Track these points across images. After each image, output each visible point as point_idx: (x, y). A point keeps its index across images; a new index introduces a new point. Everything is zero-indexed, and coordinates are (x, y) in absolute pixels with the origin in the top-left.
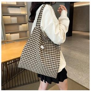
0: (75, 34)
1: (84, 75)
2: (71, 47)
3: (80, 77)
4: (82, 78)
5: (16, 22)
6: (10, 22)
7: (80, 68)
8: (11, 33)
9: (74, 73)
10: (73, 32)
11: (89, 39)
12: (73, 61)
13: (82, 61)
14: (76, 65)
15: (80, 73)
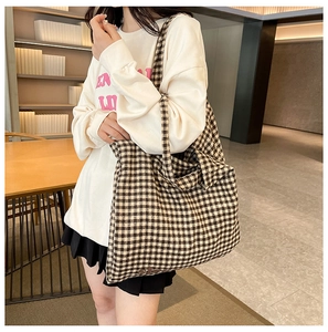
0: (272, 138)
1: (281, 283)
2: (250, 180)
3: (263, 289)
4: (269, 293)
5: (62, 73)
6: (38, 72)
7: (269, 257)
8: (38, 112)
9: (244, 275)
10: (266, 130)
11: (322, 162)
12: (249, 229)
13: (280, 233)
14: (254, 246)
15: (266, 274)
